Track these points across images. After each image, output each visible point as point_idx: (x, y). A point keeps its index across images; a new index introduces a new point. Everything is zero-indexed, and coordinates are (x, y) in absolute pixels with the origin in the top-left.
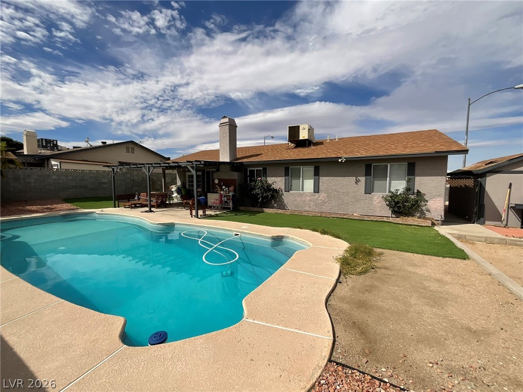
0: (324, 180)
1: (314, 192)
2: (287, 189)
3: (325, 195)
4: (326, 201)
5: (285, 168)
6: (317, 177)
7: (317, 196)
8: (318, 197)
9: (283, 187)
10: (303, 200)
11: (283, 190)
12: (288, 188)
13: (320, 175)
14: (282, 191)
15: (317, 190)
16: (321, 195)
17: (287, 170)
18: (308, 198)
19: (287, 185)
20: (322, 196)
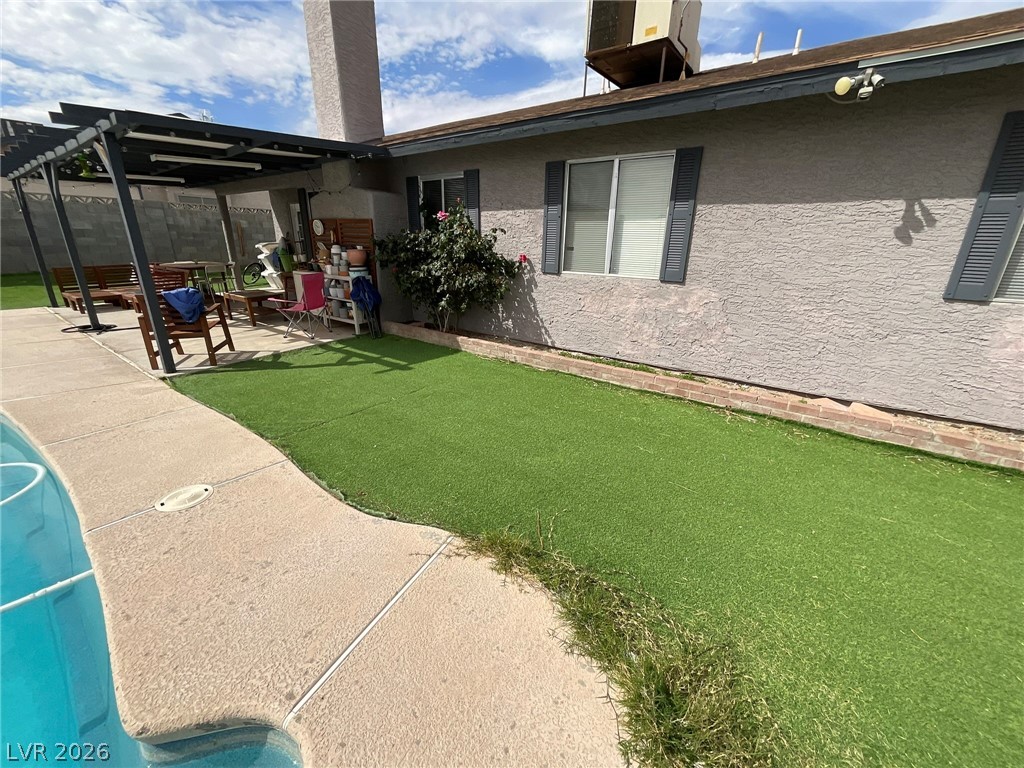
0: (716, 221)
1: (663, 280)
2: (552, 262)
3: (714, 296)
4: (712, 323)
5: (549, 165)
6: (683, 207)
7: (674, 299)
8: (676, 304)
9: (536, 254)
10: (612, 311)
11: (538, 267)
12: (559, 259)
13: (701, 194)
14: (532, 270)
15: (675, 269)
16: (690, 292)
17: (555, 174)
18: (633, 305)
19: (553, 241)
20: (697, 296)
